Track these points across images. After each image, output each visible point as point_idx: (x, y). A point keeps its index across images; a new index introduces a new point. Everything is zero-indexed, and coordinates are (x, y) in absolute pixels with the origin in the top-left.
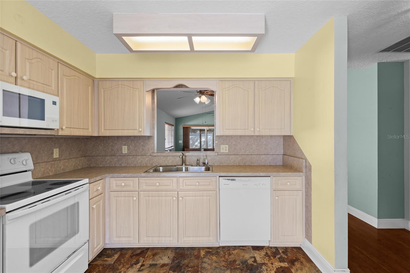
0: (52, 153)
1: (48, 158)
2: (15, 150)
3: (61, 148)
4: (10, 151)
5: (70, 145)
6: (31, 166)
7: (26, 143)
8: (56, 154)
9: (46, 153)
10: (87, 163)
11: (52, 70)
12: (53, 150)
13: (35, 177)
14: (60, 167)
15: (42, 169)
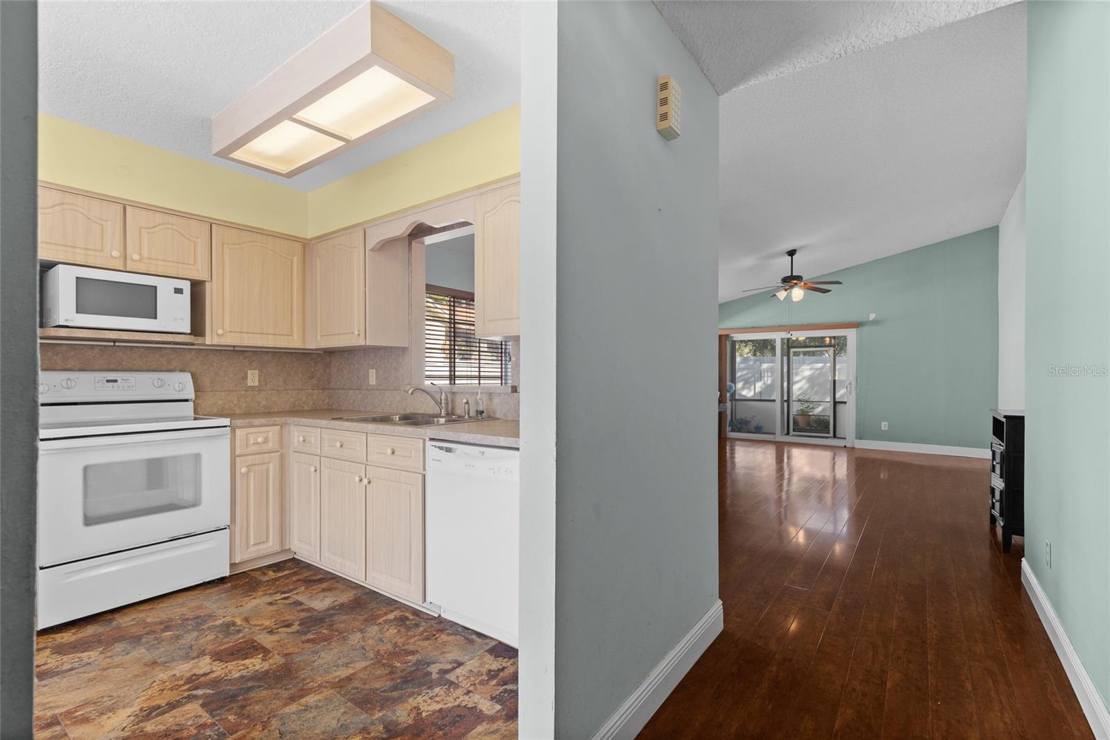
0: (245, 378)
1: (236, 385)
2: (172, 367)
3: (265, 371)
4: (165, 368)
5: (287, 365)
6: (190, 393)
7: (191, 359)
8: (253, 378)
9: (232, 376)
10: (328, 400)
11: (197, 238)
12: (247, 373)
13: (206, 413)
14: (259, 403)
15: (219, 402)
